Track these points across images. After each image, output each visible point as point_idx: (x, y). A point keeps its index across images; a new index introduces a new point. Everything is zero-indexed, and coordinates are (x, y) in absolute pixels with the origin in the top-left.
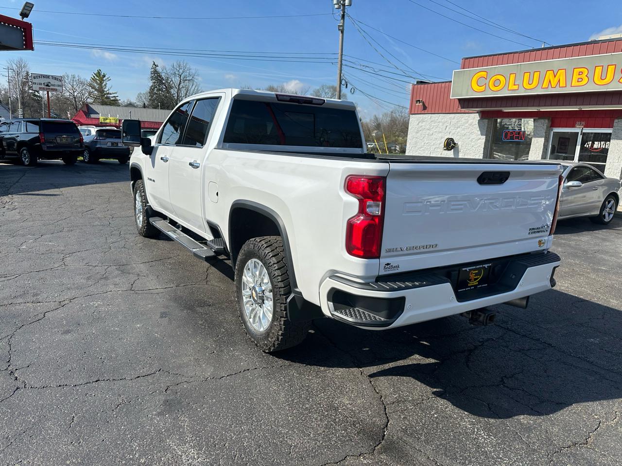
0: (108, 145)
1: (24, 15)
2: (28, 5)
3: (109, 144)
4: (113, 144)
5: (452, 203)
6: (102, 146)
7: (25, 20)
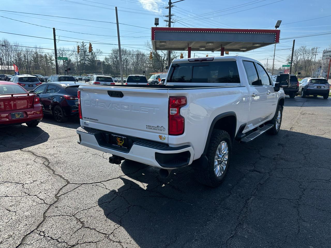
0: (314, 88)
1: (277, 27)
2: (279, 22)
3: (316, 87)
4: (317, 87)
5: (99, 103)
6: (311, 88)
7: (278, 29)
